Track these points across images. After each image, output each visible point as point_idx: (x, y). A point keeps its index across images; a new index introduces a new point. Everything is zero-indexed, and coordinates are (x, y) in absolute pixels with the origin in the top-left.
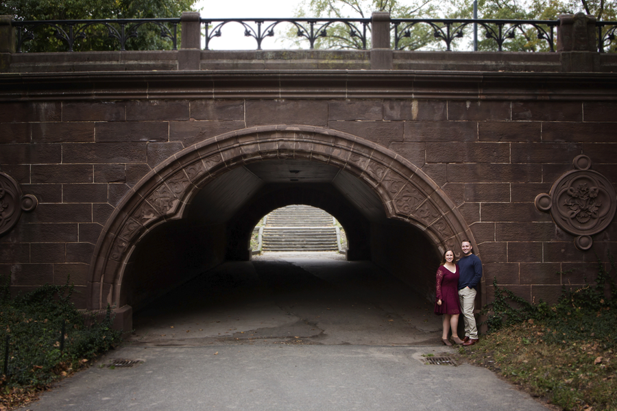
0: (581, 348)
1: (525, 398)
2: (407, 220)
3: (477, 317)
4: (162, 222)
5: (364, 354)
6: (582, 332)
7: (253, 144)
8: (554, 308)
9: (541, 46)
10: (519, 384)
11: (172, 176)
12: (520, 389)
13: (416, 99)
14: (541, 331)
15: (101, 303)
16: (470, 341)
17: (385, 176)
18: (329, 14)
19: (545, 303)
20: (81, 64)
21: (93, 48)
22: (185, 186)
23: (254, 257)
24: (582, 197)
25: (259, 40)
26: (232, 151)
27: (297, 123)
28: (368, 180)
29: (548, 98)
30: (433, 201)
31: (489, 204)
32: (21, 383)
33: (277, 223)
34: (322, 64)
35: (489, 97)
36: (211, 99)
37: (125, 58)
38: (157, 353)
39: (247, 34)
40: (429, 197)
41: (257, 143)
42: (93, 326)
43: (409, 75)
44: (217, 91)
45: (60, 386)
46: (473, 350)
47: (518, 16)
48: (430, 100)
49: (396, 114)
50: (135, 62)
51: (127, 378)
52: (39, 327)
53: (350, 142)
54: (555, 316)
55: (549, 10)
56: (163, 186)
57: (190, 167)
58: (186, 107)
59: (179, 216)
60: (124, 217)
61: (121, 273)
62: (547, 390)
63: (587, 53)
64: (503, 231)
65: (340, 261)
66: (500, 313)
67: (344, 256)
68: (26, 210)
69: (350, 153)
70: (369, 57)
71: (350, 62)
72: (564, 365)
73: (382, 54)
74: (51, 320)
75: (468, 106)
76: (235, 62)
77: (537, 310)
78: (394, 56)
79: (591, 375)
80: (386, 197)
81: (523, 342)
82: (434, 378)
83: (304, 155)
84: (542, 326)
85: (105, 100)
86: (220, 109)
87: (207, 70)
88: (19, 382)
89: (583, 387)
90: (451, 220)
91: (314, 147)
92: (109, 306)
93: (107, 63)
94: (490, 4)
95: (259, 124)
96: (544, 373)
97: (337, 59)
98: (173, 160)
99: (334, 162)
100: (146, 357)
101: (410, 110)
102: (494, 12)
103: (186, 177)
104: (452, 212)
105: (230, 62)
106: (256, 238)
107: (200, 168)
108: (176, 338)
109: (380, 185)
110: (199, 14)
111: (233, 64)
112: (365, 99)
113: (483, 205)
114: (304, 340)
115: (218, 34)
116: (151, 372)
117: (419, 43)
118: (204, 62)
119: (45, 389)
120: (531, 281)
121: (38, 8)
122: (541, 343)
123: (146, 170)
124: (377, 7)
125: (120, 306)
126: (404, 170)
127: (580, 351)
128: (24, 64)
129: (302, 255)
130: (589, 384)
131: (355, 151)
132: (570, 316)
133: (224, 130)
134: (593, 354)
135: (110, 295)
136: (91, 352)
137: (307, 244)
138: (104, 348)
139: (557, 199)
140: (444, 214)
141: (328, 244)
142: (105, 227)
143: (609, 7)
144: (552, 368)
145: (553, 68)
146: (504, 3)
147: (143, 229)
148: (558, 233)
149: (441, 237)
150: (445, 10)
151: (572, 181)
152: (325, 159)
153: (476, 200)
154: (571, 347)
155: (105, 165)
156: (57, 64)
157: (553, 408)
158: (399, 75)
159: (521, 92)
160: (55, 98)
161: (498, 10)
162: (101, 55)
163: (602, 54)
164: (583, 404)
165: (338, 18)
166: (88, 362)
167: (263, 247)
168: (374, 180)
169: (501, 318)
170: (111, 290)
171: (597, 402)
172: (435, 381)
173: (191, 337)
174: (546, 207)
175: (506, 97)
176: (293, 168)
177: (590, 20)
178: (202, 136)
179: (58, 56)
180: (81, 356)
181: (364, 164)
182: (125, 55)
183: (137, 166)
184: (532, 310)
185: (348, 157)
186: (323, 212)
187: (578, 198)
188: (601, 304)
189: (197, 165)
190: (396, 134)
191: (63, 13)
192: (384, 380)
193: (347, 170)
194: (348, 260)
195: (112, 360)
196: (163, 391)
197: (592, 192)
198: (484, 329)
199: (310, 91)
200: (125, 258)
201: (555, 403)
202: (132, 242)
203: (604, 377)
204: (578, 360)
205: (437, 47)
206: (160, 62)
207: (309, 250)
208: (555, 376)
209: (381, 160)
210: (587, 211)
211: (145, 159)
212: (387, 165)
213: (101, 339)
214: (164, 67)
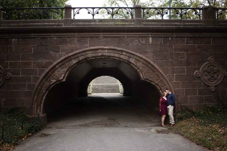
0: (213, 127)
1: (194, 145)
2: (148, 81)
3: (174, 116)
4: (58, 82)
5: (133, 130)
6: (213, 121)
7: (92, 53)
8: (202, 113)
9: (193, 17)
10: (191, 140)
11: (61, 65)
12: (192, 142)
13: (151, 37)
14: (197, 121)
15: (35, 113)
16: (172, 125)
17: (140, 65)
18: (115, 6)
19: (198, 111)
20: (27, 24)
21: (29, 18)
22: (66, 69)
23: (89, 95)
24: (211, 72)
25: (93, 15)
26: (84, 56)
27: (107, 46)
28: (134, 66)
29: (199, 36)
30: (157, 74)
31: (178, 75)
32: (9, 143)
33: (97, 83)
34: (116, 24)
35: (177, 36)
36: (76, 37)
37: (44, 22)
38: (57, 131)
39: (89, 13)
40: (156, 72)
41: (93, 53)
42: (33, 121)
43: (148, 28)
44: (78, 34)
45: (22, 144)
46: (173, 128)
47: (184, 6)
48: (156, 37)
49: (144, 42)
50: (48, 24)
51: (47, 140)
52: (13, 122)
53: (127, 52)
54: (202, 115)
55: (196, 4)
56: (58, 69)
57: (68, 62)
58: (67, 40)
59: (64, 80)
60: (44, 81)
61: (43, 102)
62: (202, 142)
63: (213, 20)
64: (183, 84)
65: (121, 96)
66: (182, 114)
67: (122, 94)
68: (7, 78)
69: (127, 57)
70: (134, 22)
71: (127, 23)
72: (207, 133)
73: (138, 20)
74: (17, 119)
75: (170, 39)
76: (85, 23)
77: (196, 113)
78: (143, 21)
79: (218, 136)
80: (140, 73)
81: (191, 125)
82: (160, 138)
83: (110, 58)
84: (198, 119)
85: (36, 38)
86: (79, 41)
87: (74, 26)
88: (8, 143)
89: (215, 141)
90: (164, 81)
91: (114, 55)
92: (39, 114)
93: (37, 24)
94: (174, 2)
95: (93, 46)
96: (200, 136)
97: (122, 22)
98: (62, 59)
99: (121, 60)
100: (53, 132)
101: (149, 41)
102: (176, 5)
103: (67, 66)
104: (164, 78)
105: (83, 23)
106: (89, 88)
107: (72, 62)
108: (63, 125)
109: (138, 68)
110: (71, 6)
111: (84, 24)
112: (133, 37)
113: (176, 75)
114: (111, 126)
115: (78, 13)
116: (56, 138)
117: (148, 16)
118: (73, 23)
119: (17, 145)
120: (193, 102)
121: (8, 3)
122: (198, 125)
123: (52, 63)
124: (133, 3)
125: (43, 114)
126: (147, 63)
127: (213, 128)
128: (6, 24)
129: (106, 94)
130: (217, 139)
131: (129, 56)
132: (208, 115)
133: (81, 49)
134: (217, 129)
135: (39, 110)
136: (33, 131)
137: (108, 90)
138: (37, 130)
139: (203, 73)
140: (161, 79)
141: (116, 90)
142: (37, 84)
143: (217, 3)
144: (203, 134)
145: (201, 25)
146: (179, 1)
147: (51, 85)
148: (203, 85)
149: (161, 87)
150: (158, 4)
151: (208, 66)
152: (118, 59)
153: (173, 73)
154: (209, 126)
155: (36, 62)
156: (18, 24)
157: (205, 148)
158: (145, 28)
159: (189, 34)
160: (18, 37)
161: (177, 4)
162: (35, 21)
163: (218, 20)
164: (216, 147)
165: (118, 7)
166: (32, 135)
167: (92, 92)
168: (136, 66)
169: (183, 116)
170: (39, 108)
171: (221, 146)
172: (161, 139)
173: (69, 125)
174: (198, 76)
175: (184, 36)
176: (104, 62)
177: (214, 8)
178: (72, 51)
179: (19, 21)
180: (29, 133)
181: (132, 61)
182: (44, 21)
183: (48, 62)
184: (194, 113)
185: (126, 58)
186: (114, 78)
187: (210, 72)
188: (219, 111)
189: (71, 61)
190: (144, 50)
191: (17, 5)
192: (142, 140)
193: (126, 63)
194: (124, 96)
195: (40, 134)
196: (61, 145)
197: (215, 70)
198: (177, 120)
199: (112, 34)
200: (44, 96)
201: (205, 147)
202: (47, 90)
203: (223, 137)
204: (212, 131)
205: (155, 18)
206: (57, 24)
207: (109, 93)
208: (205, 137)
209: (138, 59)
210: (213, 77)
211: (51, 59)
212: (141, 61)
213: (36, 126)
214: (58, 25)
